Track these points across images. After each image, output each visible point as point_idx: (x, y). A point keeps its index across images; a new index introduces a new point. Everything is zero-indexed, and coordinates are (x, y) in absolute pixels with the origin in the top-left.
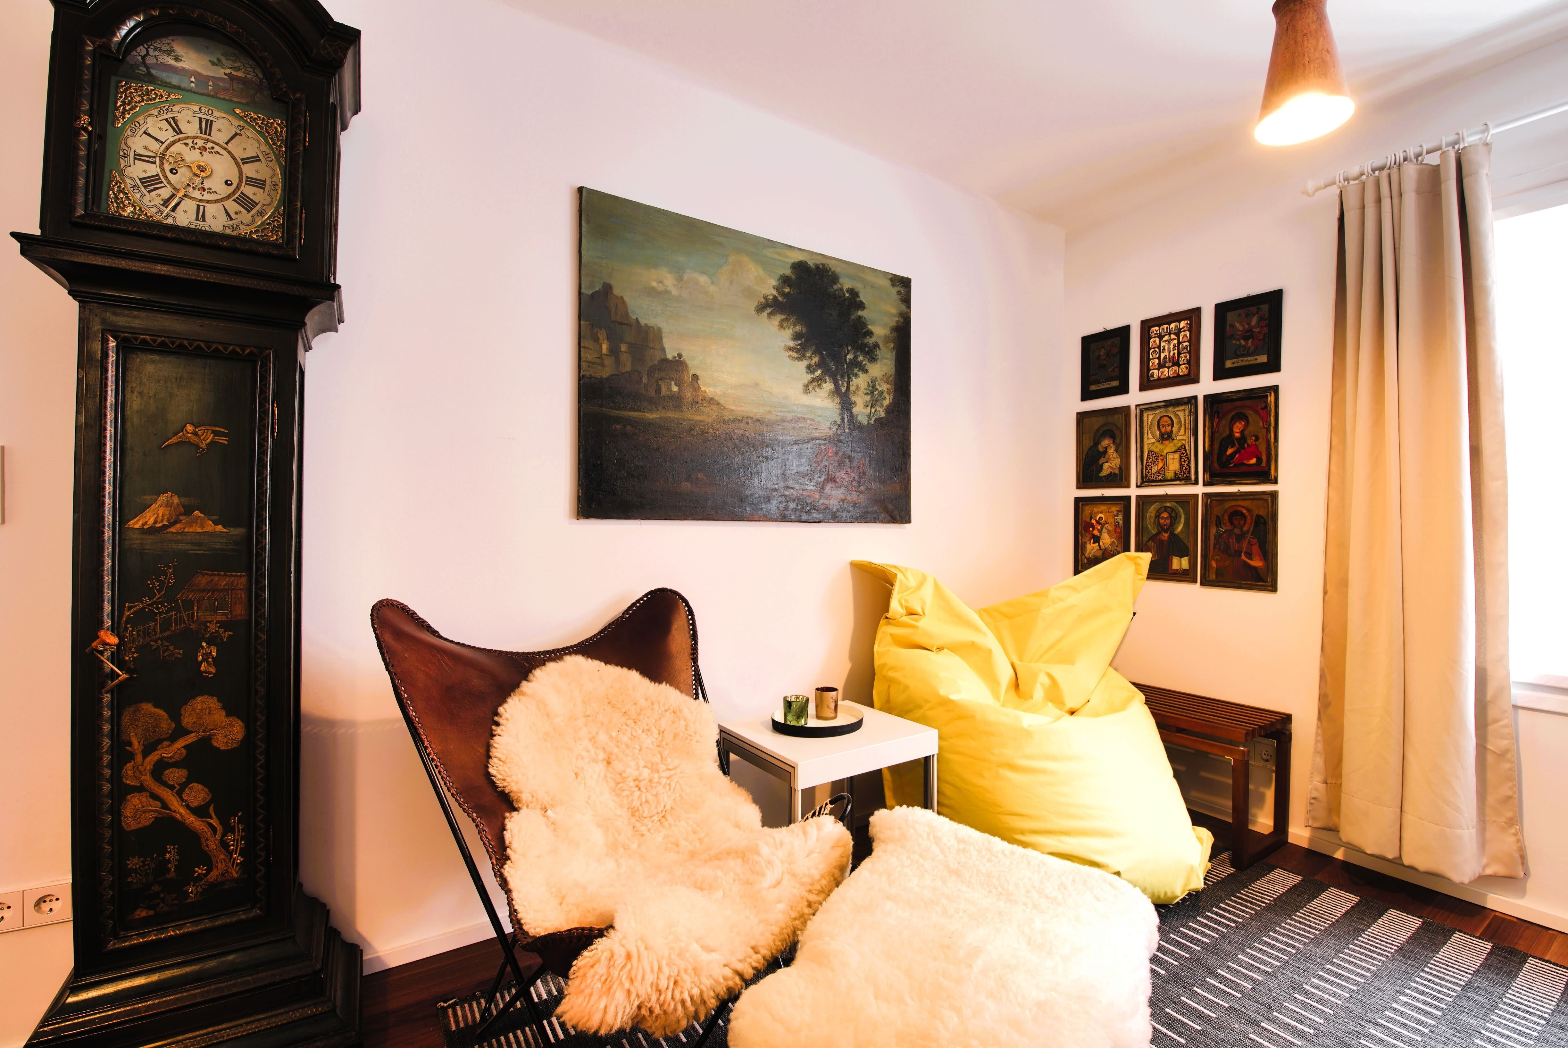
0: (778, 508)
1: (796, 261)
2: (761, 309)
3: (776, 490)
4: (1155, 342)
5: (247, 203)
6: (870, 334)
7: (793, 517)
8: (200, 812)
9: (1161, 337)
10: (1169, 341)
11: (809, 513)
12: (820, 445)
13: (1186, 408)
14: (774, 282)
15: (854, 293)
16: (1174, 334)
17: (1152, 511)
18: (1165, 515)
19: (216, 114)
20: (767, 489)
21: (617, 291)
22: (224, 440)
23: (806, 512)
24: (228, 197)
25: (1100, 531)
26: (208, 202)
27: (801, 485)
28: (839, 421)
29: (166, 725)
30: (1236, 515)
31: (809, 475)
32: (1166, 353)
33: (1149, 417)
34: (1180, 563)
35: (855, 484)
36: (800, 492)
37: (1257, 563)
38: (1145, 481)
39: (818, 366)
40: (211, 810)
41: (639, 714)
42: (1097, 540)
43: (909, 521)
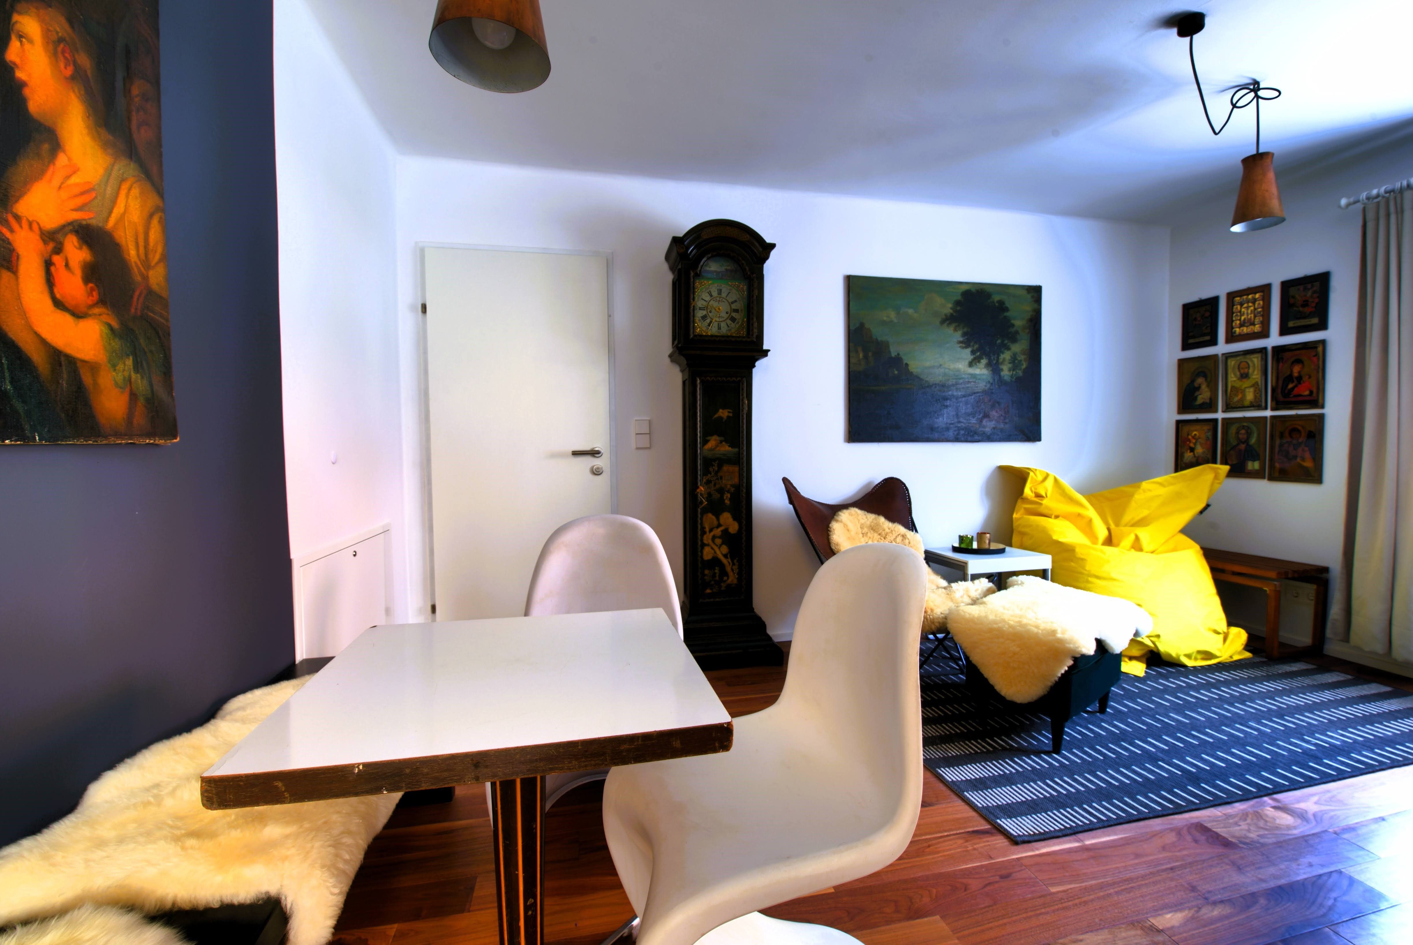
0: (954, 434)
1: (964, 290)
2: (943, 322)
3: (952, 424)
4: (1237, 308)
5: (733, 320)
6: (1013, 325)
7: (963, 439)
8: (725, 556)
9: (1241, 305)
10: (1248, 308)
11: (973, 436)
12: (979, 396)
13: (1259, 355)
14: (950, 305)
15: (1001, 303)
16: (1252, 303)
17: (1233, 429)
18: (1243, 431)
19: (723, 286)
20: (947, 423)
21: (867, 326)
22: (731, 415)
23: (971, 436)
24: (727, 319)
25: (1195, 444)
26: (721, 321)
27: (967, 420)
28: (991, 381)
29: (716, 523)
30: (1294, 431)
31: (973, 415)
32: (1245, 316)
33: (1232, 363)
34: (1254, 465)
35: (1002, 418)
36: (967, 424)
37: (1308, 464)
38: (1228, 408)
39: (978, 350)
40: (729, 556)
41: (886, 535)
42: (1192, 450)
43: (1039, 440)
